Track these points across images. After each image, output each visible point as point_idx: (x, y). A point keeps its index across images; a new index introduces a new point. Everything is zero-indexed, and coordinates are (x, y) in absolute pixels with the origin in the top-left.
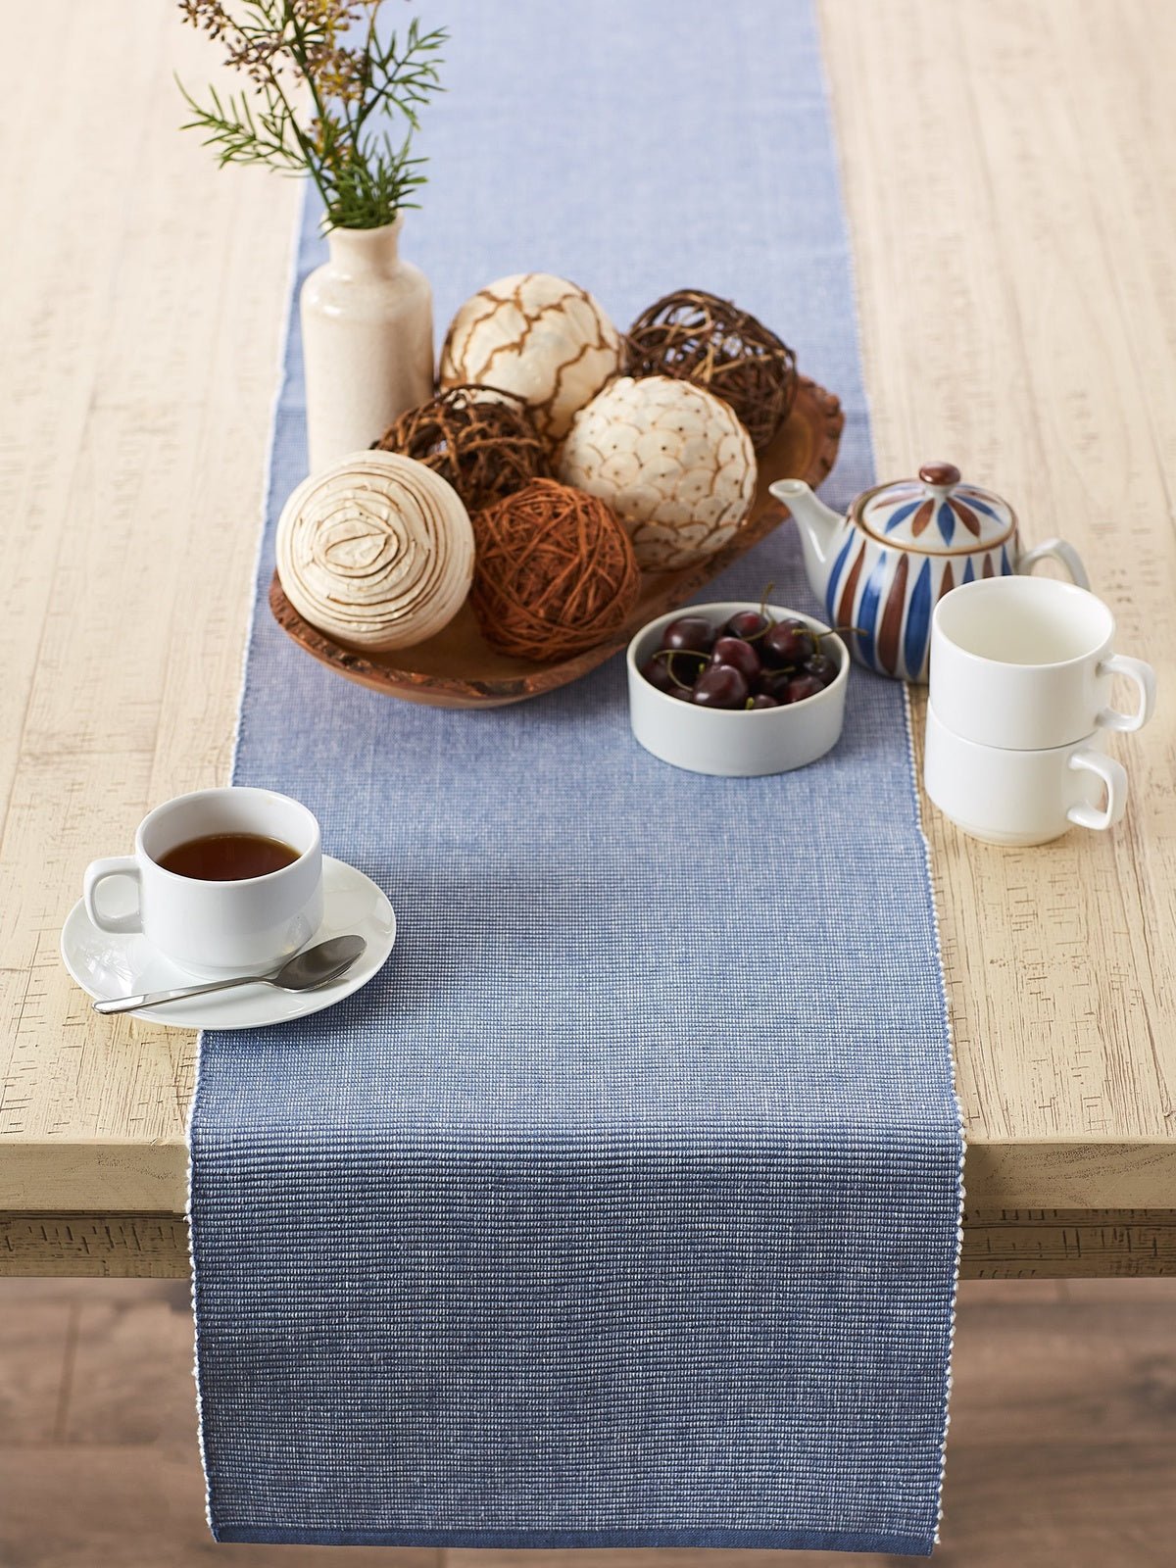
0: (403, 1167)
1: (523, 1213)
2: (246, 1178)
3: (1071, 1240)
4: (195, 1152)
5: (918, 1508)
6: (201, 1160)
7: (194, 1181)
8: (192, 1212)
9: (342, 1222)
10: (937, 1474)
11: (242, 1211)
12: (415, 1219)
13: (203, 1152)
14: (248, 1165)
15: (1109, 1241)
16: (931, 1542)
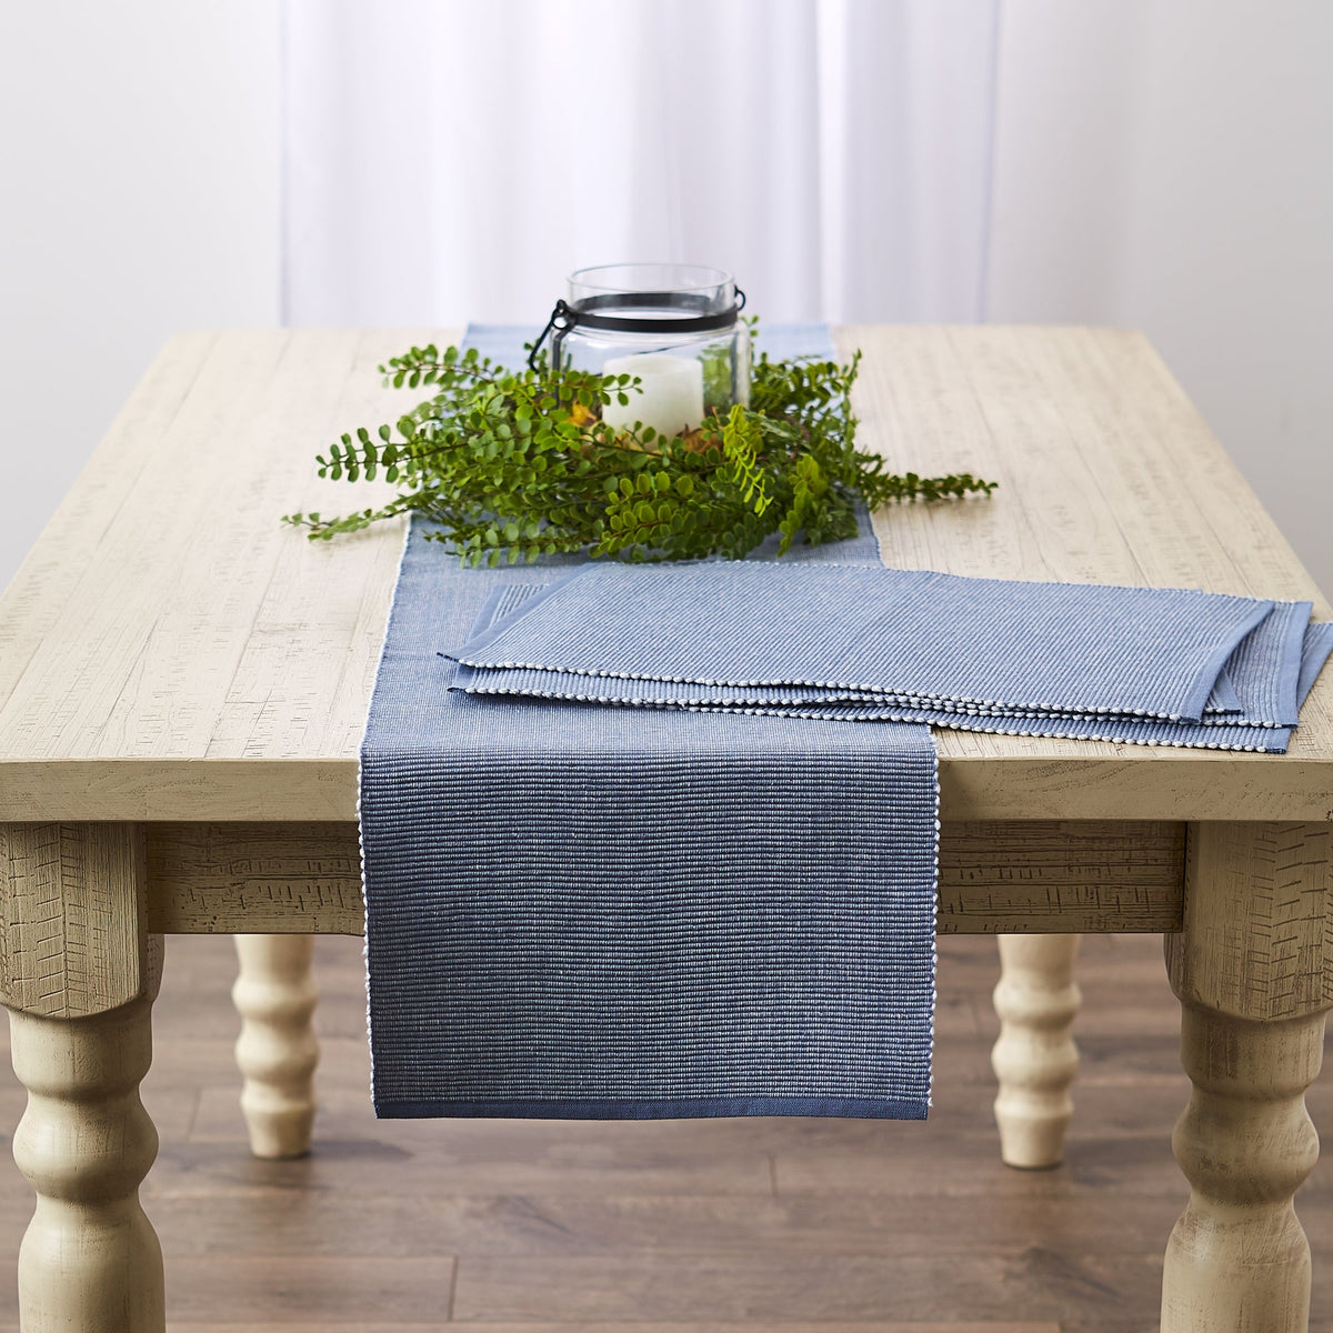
0: (519, 771)
1: (608, 808)
2: (402, 781)
3: (1054, 898)
4: (364, 762)
5: (914, 1073)
6: (369, 767)
7: (363, 784)
8: (361, 809)
9: (473, 815)
10: (928, 1043)
11: (399, 808)
12: (529, 813)
13: (370, 762)
14: (403, 771)
15: (1082, 895)
16: (926, 1104)
